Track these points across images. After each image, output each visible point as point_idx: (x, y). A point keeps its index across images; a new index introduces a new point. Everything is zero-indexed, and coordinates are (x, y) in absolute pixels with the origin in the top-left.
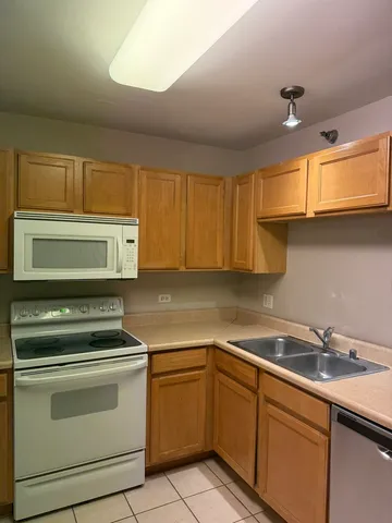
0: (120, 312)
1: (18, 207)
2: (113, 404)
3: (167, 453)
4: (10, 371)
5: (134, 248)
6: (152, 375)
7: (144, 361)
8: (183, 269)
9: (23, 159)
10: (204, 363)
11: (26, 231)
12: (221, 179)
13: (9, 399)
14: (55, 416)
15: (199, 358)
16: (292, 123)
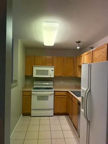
0: (52, 84)
1: (34, 65)
2: (47, 99)
3: (58, 111)
4: (31, 91)
5: (53, 71)
6: (55, 95)
7: (53, 92)
8: (64, 76)
9: (35, 57)
10: (66, 95)
11: (35, 69)
12: (72, 57)
13: (31, 96)
14: (38, 100)
15: (65, 94)
16: (78, 48)
